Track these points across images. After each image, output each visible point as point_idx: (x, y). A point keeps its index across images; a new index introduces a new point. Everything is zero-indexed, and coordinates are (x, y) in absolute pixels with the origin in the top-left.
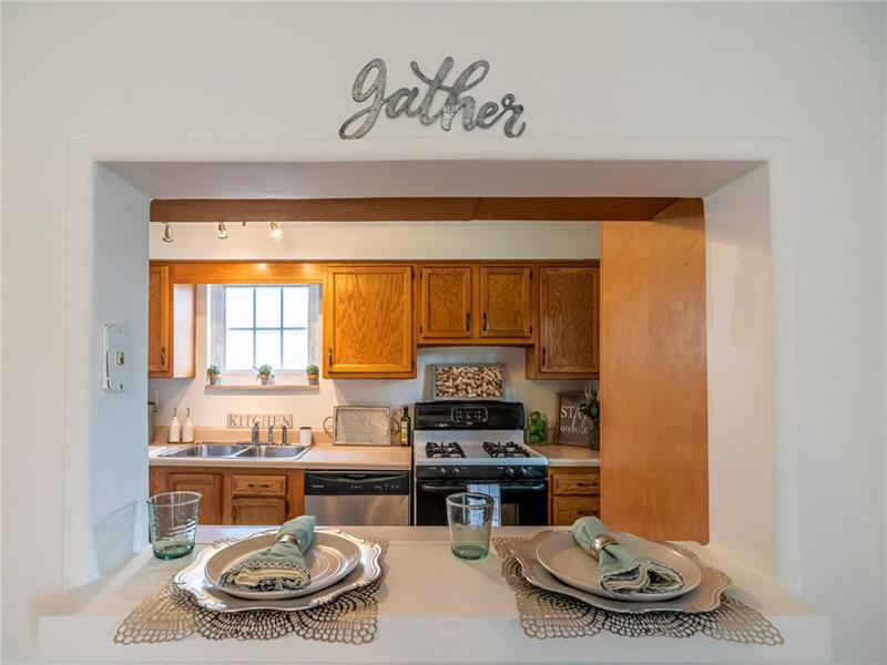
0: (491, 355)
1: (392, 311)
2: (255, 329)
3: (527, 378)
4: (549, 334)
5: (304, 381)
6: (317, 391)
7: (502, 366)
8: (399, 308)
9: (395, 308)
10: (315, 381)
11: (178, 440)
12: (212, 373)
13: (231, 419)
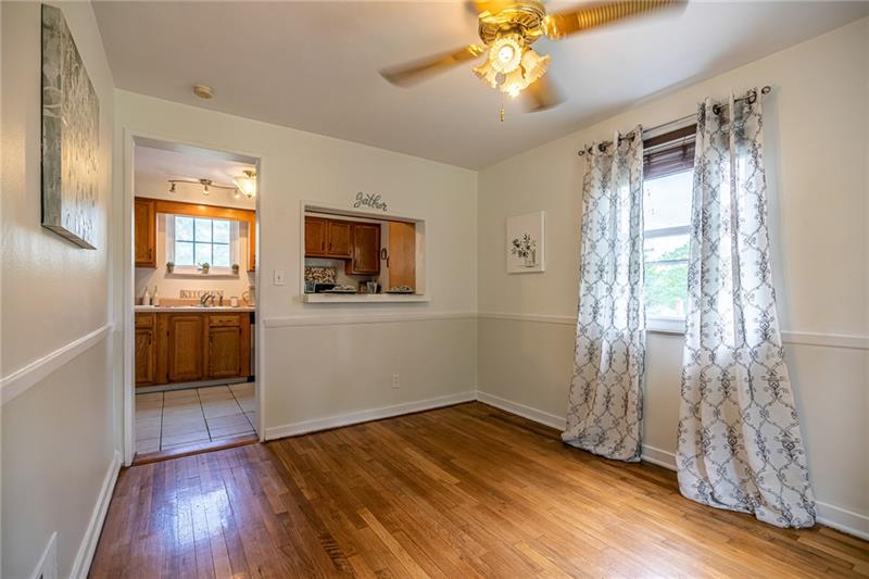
0: (329, 263)
2: (194, 242)
3: (347, 274)
4: (357, 254)
5: (230, 273)
6: (238, 278)
7: (335, 268)
10: (237, 272)
12: (170, 266)
13: (183, 293)
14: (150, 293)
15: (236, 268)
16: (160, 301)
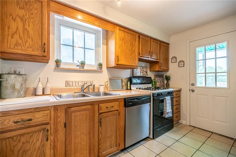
0: (144, 64)
1: (133, 47)
4: (162, 59)
7: (147, 67)
8: (135, 46)
9: (134, 46)
10: (101, 68)
11: (41, 94)
12: (58, 62)
13: (67, 83)
14: (42, 84)
15: (100, 65)
16: (51, 90)
